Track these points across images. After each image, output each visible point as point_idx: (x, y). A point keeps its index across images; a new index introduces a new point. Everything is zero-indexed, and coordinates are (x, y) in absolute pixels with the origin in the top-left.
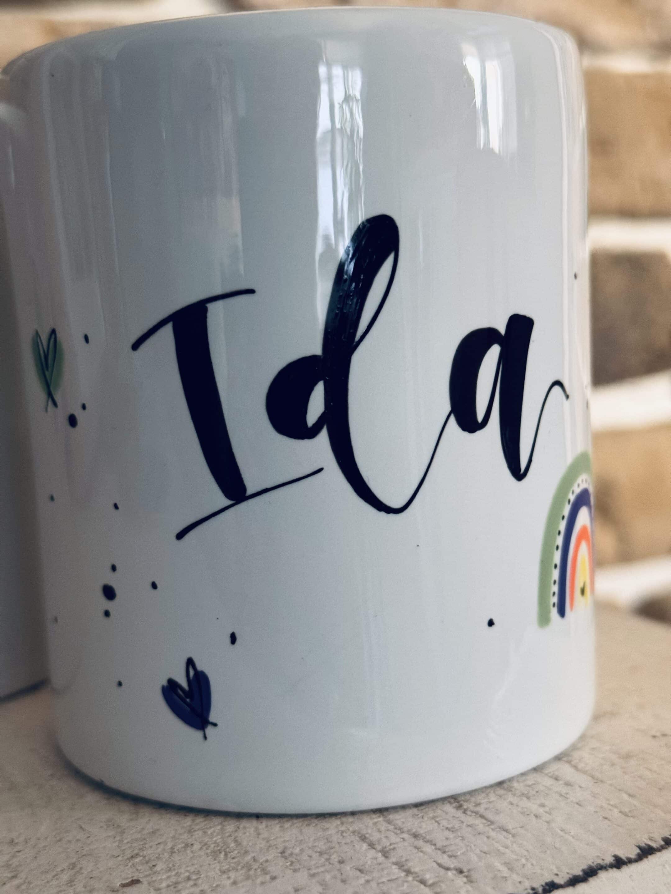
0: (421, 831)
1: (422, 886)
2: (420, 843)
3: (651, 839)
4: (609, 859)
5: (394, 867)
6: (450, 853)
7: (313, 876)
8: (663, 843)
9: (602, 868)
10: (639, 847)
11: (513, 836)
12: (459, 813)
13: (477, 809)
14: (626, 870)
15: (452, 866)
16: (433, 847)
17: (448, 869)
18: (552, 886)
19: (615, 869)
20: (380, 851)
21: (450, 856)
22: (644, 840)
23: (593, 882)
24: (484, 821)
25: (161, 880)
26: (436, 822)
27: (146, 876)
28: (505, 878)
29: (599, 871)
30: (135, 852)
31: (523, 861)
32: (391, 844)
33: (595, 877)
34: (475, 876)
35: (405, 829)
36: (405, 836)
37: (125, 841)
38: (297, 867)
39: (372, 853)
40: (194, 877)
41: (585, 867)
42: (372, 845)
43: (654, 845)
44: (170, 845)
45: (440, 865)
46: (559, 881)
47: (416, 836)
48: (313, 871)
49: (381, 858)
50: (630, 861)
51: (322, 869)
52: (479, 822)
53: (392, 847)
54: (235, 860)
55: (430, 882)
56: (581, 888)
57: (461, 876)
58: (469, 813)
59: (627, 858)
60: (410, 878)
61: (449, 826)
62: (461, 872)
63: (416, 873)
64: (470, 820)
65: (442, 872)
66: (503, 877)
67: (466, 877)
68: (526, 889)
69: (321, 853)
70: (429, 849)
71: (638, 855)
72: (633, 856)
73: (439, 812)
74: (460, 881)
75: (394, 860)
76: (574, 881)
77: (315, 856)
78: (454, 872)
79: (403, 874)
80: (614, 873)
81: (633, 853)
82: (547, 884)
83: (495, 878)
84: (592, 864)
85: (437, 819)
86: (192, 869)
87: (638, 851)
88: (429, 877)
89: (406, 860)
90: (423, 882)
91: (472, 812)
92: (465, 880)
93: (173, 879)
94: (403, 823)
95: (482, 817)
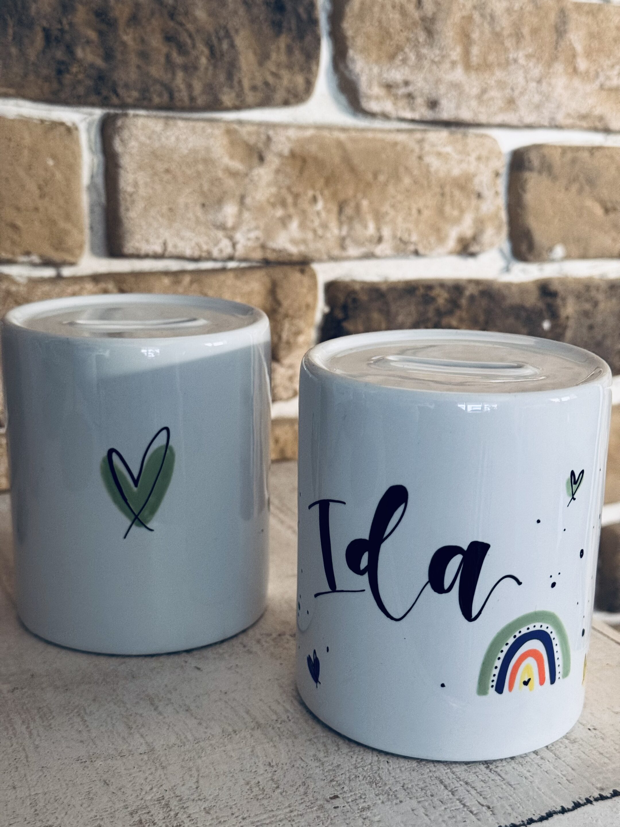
0: (469, 781)
1: (471, 814)
2: (469, 788)
3: (580, 798)
4: (559, 809)
5: (458, 802)
6: (483, 796)
7: (419, 802)
8: (585, 801)
9: (556, 813)
10: (574, 802)
11: (514, 789)
12: (487, 771)
13: (496, 770)
14: (567, 815)
15: (485, 804)
16: (475, 791)
17: (483, 805)
18: (531, 821)
19: (561, 814)
20: (450, 791)
21: (484, 798)
22: (577, 799)
23: (551, 820)
24: (500, 778)
25: (349, 797)
26: (477, 775)
27: (341, 794)
28: (510, 814)
29: (554, 815)
30: (332, 778)
31: (519, 805)
32: (455, 788)
33: (551, 818)
34: (496, 811)
35: (461, 778)
36: (462, 783)
37: (325, 771)
38: (411, 796)
39: (446, 792)
40: (363, 797)
41: (547, 811)
42: (445, 787)
43: (581, 802)
44: (348, 775)
45: (479, 803)
46: (535, 818)
47: (467, 783)
48: (420, 800)
49: (451, 796)
50: (569, 810)
51: (423, 799)
52: (497, 778)
53: (456, 789)
54: (381, 789)
55: (475, 812)
56: (545, 822)
57: (489, 810)
58: (493, 772)
59: (568, 808)
60: (465, 809)
61: (483, 779)
62: (489, 808)
63: (468, 806)
64: (493, 776)
65: (480, 806)
66: (508, 813)
67: (491, 811)
68: (519, 821)
69: (422, 789)
70: (473, 792)
71: (573, 807)
72: (570, 807)
73: (478, 770)
74: (489, 813)
75: (457, 797)
76: (542, 819)
77: (419, 790)
78: (486, 808)
79: (462, 806)
80: (560, 816)
81: (570, 806)
82: (529, 819)
83: (505, 813)
84: (551, 811)
85: (477, 774)
86: (361, 792)
87: (573, 805)
88: (474, 809)
89: (463, 798)
90: (471, 812)
91: (495, 771)
92: (491, 813)
93: (354, 797)
94: (460, 774)
95: (499, 775)
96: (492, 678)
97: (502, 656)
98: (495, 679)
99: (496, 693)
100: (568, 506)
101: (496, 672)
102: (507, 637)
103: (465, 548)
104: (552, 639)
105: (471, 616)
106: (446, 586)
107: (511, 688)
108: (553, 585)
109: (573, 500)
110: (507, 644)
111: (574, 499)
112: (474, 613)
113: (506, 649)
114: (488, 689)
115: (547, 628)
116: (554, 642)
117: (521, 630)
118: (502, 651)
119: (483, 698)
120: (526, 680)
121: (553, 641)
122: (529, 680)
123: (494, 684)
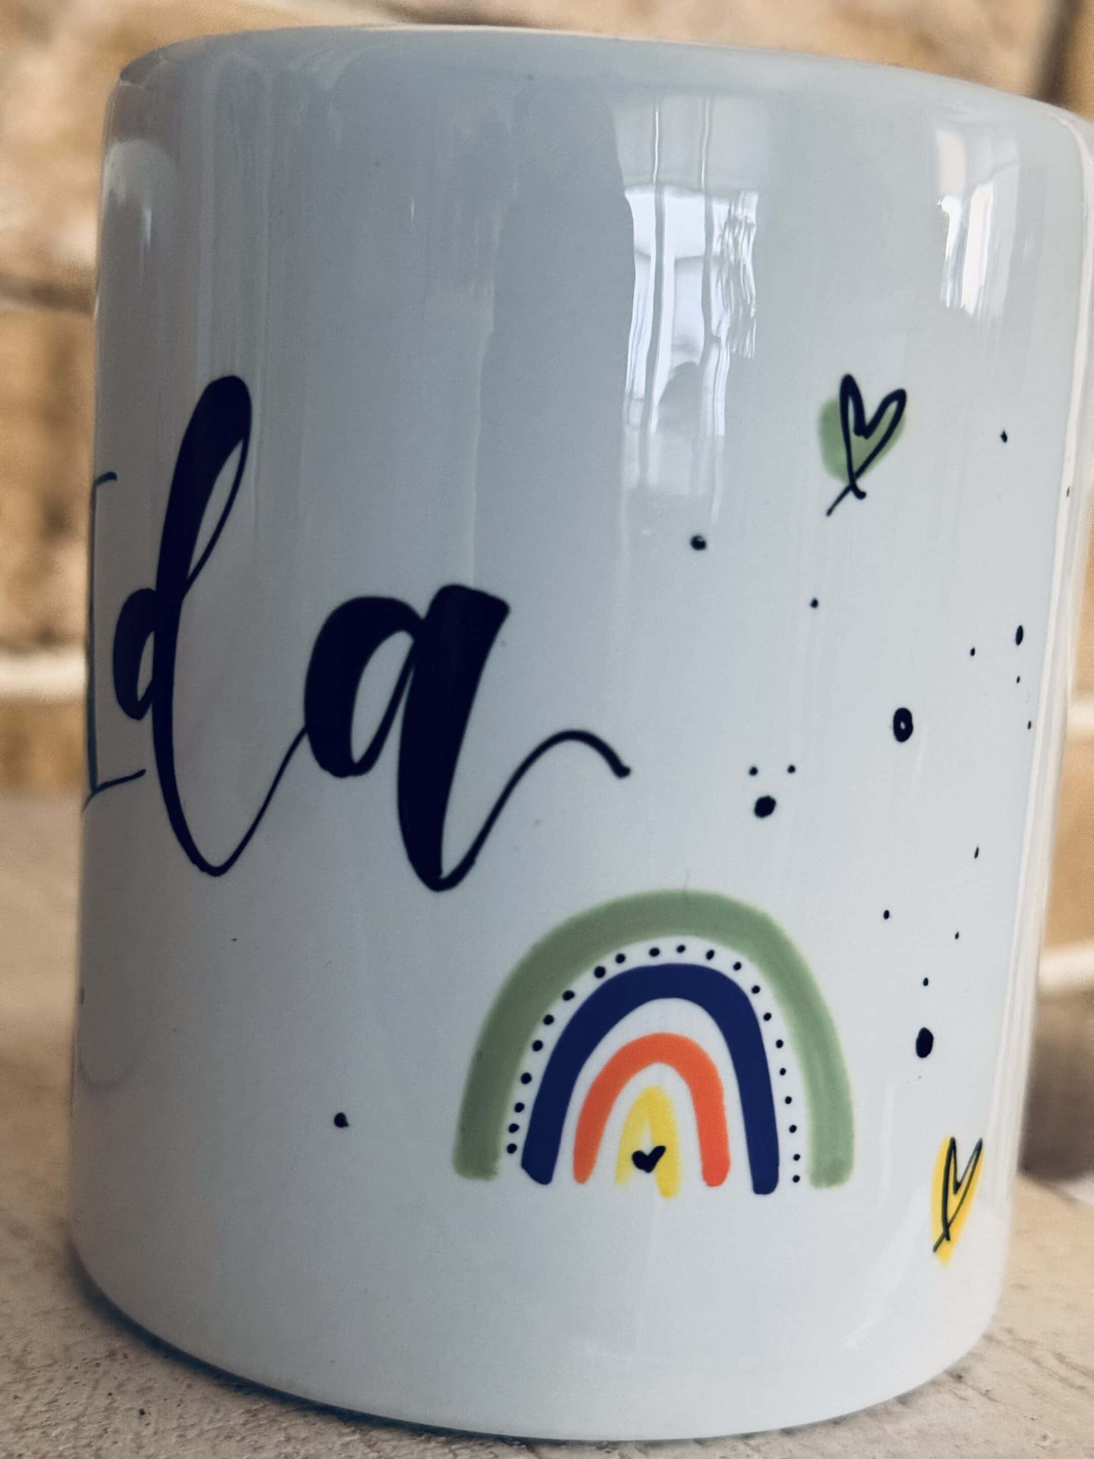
96: (513, 1118)
97: (550, 1036)
98: (523, 1120)
99: (523, 1177)
100: (830, 512)
101: (528, 1094)
102: (573, 967)
103: (421, 605)
104: (760, 1014)
105: (439, 869)
106: (359, 748)
107: (583, 1170)
108: (765, 807)
109: (851, 496)
110: (569, 996)
111: (861, 495)
112: (450, 861)
113: (564, 1012)
114: (495, 1156)
115: (737, 966)
116: (769, 1032)
117: (624, 951)
118: (549, 1020)
119: (477, 1187)
120: (647, 1149)
121: (764, 1026)
122: (659, 1151)
123: (519, 1139)
